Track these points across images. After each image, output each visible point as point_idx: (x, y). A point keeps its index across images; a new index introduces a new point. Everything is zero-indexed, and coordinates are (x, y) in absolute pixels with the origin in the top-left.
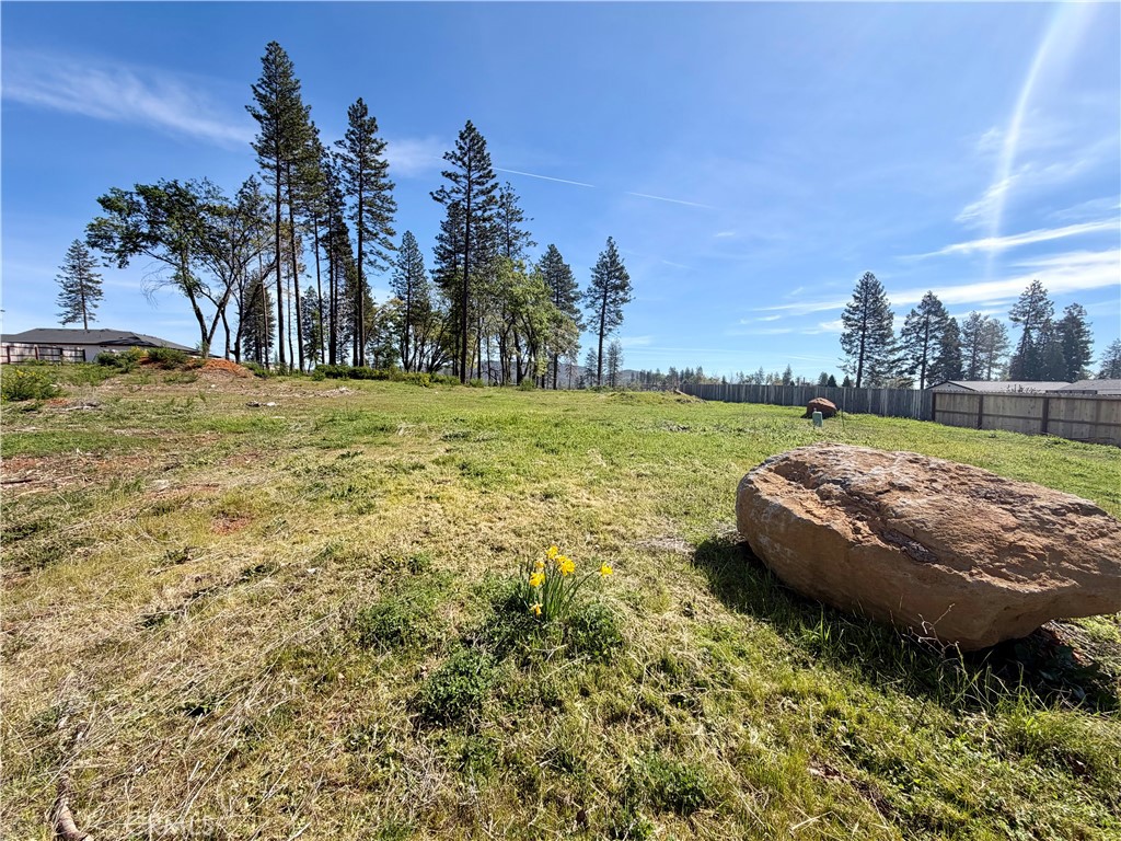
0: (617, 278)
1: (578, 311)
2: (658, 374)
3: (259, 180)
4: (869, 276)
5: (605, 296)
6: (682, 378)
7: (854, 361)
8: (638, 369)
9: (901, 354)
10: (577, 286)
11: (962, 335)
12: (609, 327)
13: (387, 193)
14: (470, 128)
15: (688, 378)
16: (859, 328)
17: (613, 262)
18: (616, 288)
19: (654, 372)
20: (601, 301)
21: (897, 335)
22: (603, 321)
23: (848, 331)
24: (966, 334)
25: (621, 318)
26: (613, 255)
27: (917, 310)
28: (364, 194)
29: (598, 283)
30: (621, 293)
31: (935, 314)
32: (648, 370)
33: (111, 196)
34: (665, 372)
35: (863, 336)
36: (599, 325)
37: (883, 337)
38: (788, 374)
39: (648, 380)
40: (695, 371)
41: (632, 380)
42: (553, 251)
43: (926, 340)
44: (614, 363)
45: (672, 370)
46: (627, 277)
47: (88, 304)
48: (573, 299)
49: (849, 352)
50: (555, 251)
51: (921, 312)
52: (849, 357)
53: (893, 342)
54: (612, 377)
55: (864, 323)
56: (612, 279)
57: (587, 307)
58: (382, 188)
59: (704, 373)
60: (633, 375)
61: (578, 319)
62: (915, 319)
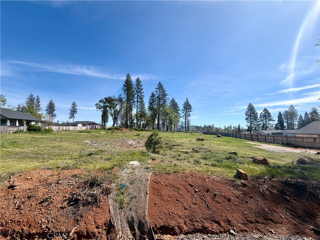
0: (189, 106)
1: (180, 113)
2: (201, 127)
3: (121, 94)
4: (250, 104)
5: (186, 111)
6: (208, 128)
7: (249, 124)
8: (195, 125)
9: (260, 123)
10: (179, 107)
11: (283, 116)
12: (187, 117)
13: (143, 94)
14: (160, 83)
15: (209, 127)
16: (250, 116)
17: (188, 103)
18: (189, 109)
19: (200, 126)
20: (185, 112)
21: (259, 118)
22: (186, 116)
23: (247, 117)
24: (284, 116)
25: (190, 115)
26: (188, 102)
27: (262, 112)
28: (138, 94)
29: (185, 108)
30: (190, 110)
31: (267, 113)
32: (198, 125)
33: (101, 100)
34: (203, 126)
35: (251, 118)
36: (185, 117)
37: (256, 118)
38: (239, 126)
39: (198, 128)
40: (212, 126)
41: (193, 128)
42: (173, 99)
43: (266, 119)
44: (188, 124)
45: (205, 125)
46: (191, 106)
47: (74, 114)
48: (178, 110)
49: (248, 122)
50: (174, 99)
51: (264, 113)
52: (248, 123)
53: (258, 120)
54: (188, 127)
55: (251, 115)
56: (188, 107)
57: (182, 113)
58: (142, 93)
59: (214, 126)
60: (193, 127)
61: (180, 115)
62: (263, 114)
